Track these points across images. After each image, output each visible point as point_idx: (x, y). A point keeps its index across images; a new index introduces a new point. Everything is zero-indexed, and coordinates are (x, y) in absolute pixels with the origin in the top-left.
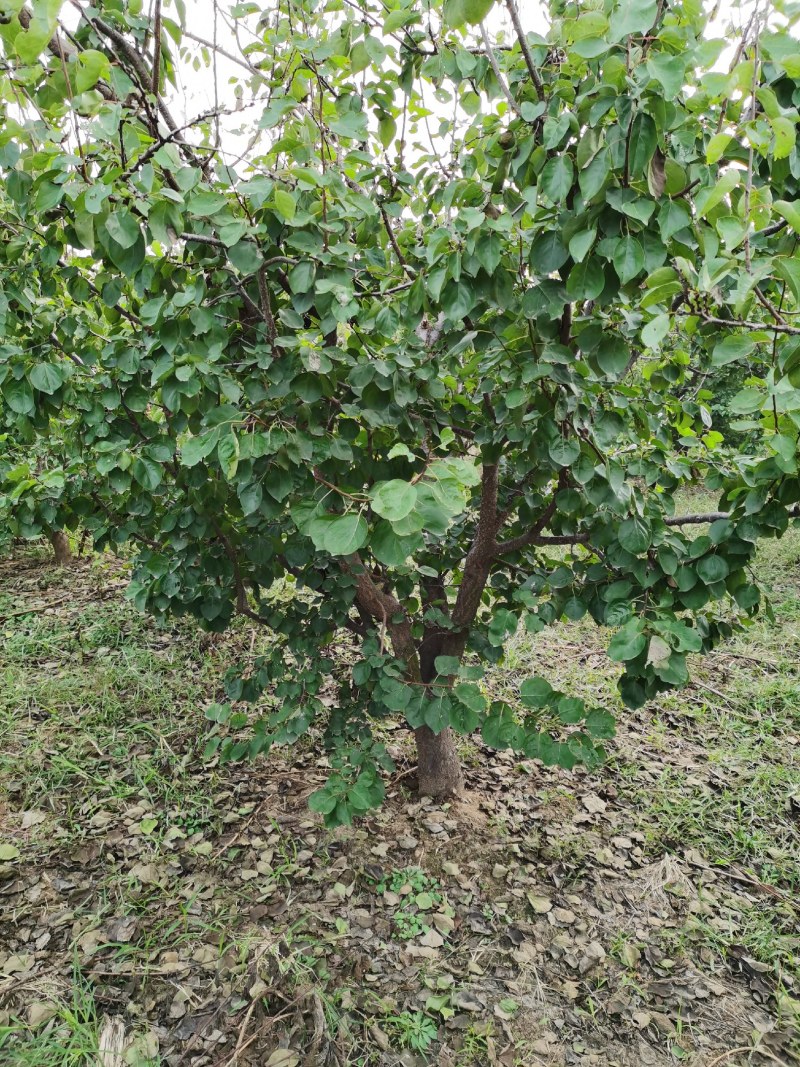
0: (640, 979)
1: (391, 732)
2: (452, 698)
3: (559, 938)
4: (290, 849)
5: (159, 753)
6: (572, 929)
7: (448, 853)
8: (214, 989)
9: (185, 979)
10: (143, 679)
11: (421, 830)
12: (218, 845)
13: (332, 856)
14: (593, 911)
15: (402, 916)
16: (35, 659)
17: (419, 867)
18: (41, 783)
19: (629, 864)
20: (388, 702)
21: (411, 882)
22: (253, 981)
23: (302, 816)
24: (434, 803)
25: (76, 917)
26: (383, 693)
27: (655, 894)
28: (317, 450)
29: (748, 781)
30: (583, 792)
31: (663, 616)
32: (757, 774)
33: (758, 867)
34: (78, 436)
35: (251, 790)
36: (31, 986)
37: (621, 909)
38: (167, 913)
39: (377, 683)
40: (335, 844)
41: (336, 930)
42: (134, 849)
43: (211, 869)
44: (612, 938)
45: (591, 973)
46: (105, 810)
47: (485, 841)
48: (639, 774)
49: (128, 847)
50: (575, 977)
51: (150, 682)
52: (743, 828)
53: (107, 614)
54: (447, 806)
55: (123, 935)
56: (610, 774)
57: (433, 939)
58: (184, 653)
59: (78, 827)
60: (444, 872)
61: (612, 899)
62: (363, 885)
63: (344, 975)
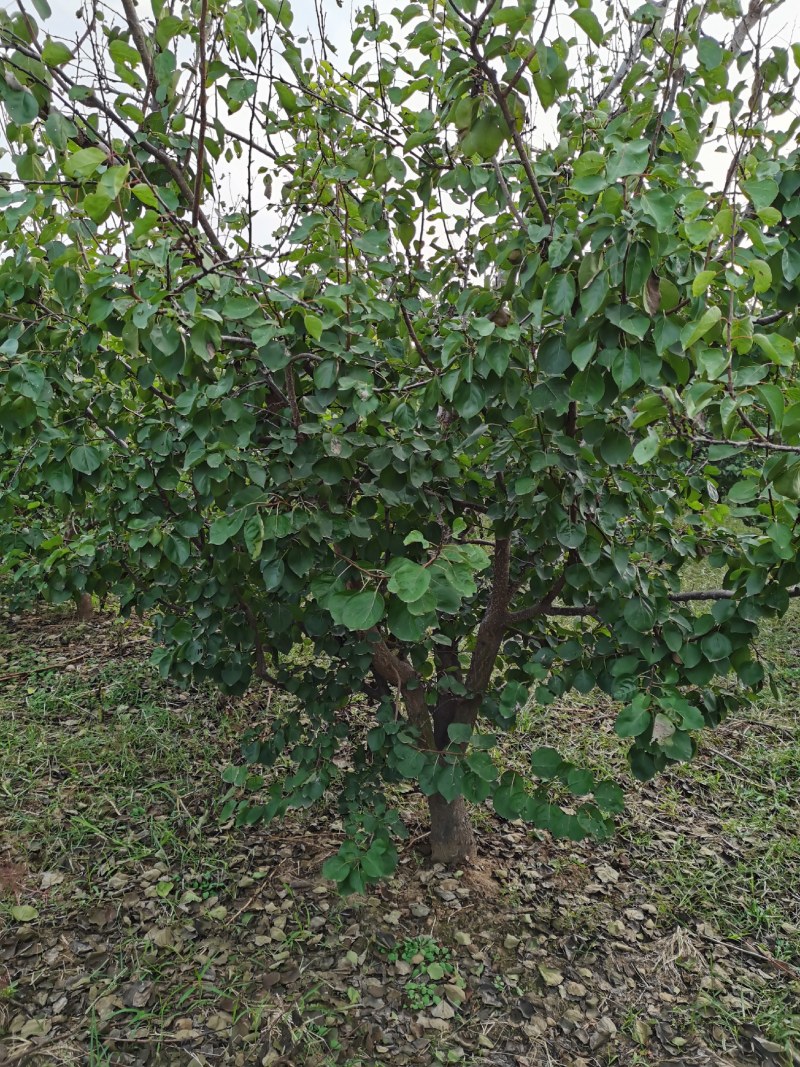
0: (651, 1056)
1: (405, 795)
2: (464, 766)
3: (570, 1012)
4: (303, 915)
5: (176, 814)
6: (583, 1003)
7: (460, 922)
8: (227, 1057)
9: (198, 1047)
10: (161, 738)
11: (434, 899)
12: (232, 910)
13: (345, 922)
14: (604, 985)
15: (414, 986)
16: (56, 716)
17: (431, 936)
18: (60, 842)
19: (640, 936)
20: (401, 769)
21: (423, 951)
22: (265, 1051)
23: (316, 881)
24: (447, 870)
25: (93, 981)
26: (397, 759)
27: (666, 968)
28: (336, 528)
29: (762, 852)
30: (596, 861)
31: (668, 693)
32: (772, 845)
33: (772, 943)
34: (112, 512)
35: (266, 853)
36: (48, 1052)
37: (632, 983)
38: (182, 979)
39: (391, 749)
40: (348, 911)
41: (348, 1001)
42: (150, 912)
43: (225, 934)
44: (623, 1013)
45: (603, 1049)
46: (123, 872)
47: (497, 911)
48: (652, 843)
49: (144, 909)
50: (586, 1053)
51: (167, 742)
52: (756, 901)
53: (126, 672)
54: (460, 873)
55: (139, 1000)
56: (624, 843)
57: (443, 1010)
58: (201, 712)
59: (96, 888)
60: (456, 941)
61: (623, 972)
62: (375, 953)
63: (355, 1046)
